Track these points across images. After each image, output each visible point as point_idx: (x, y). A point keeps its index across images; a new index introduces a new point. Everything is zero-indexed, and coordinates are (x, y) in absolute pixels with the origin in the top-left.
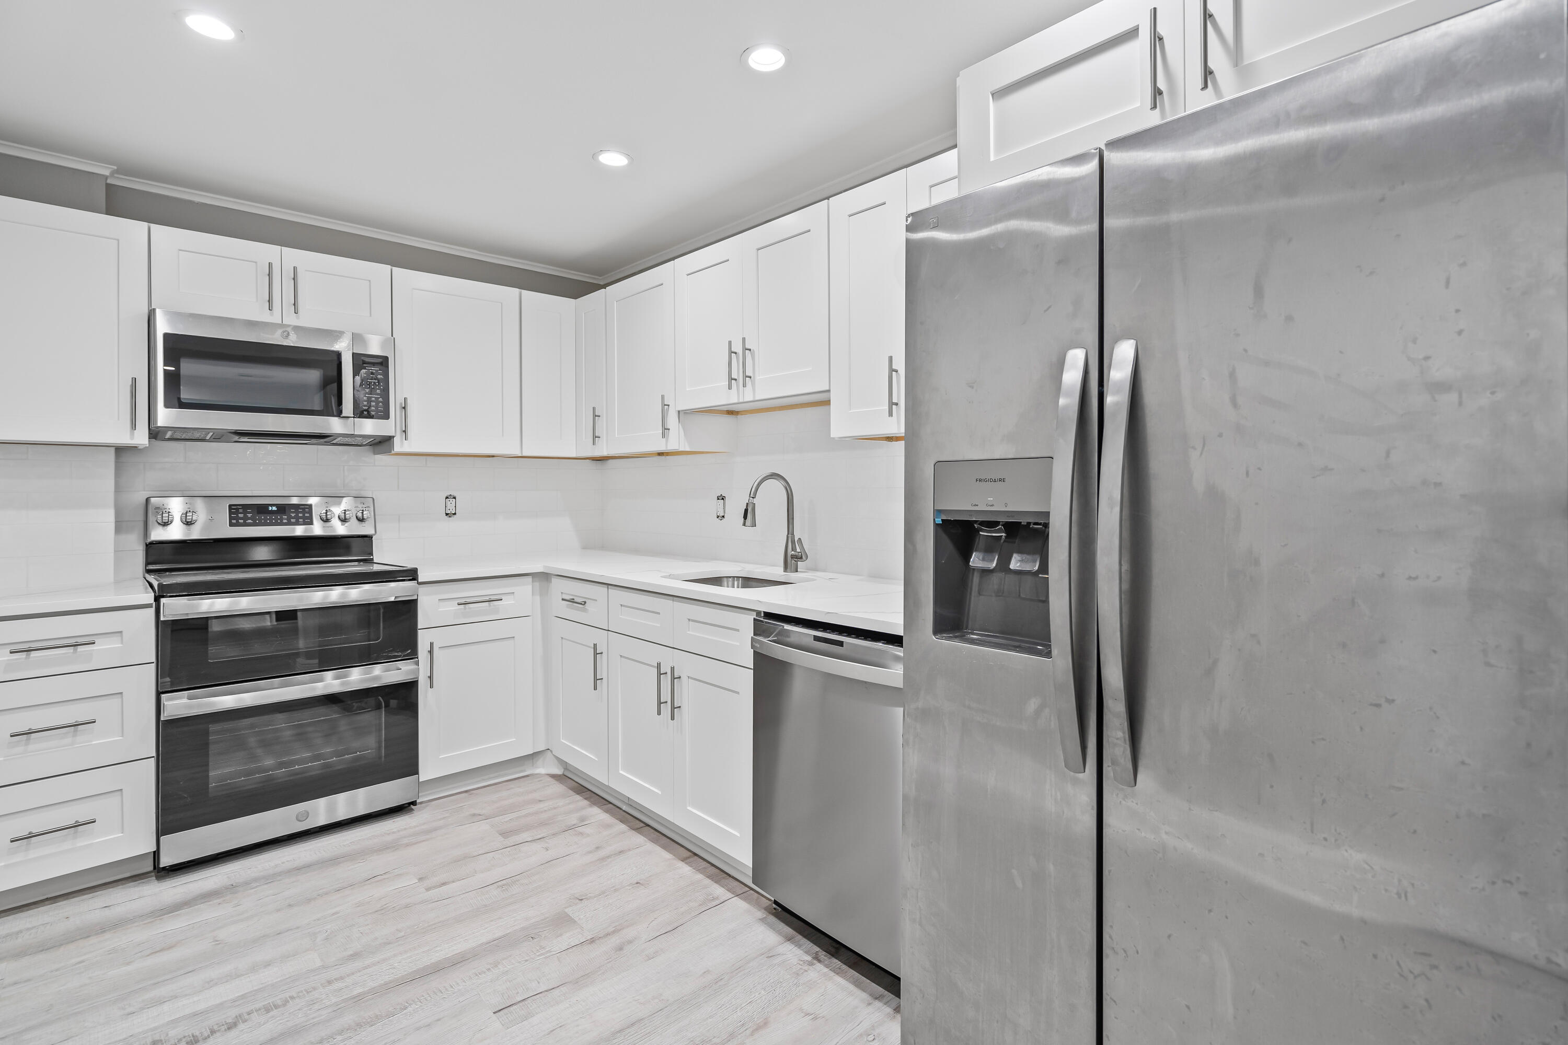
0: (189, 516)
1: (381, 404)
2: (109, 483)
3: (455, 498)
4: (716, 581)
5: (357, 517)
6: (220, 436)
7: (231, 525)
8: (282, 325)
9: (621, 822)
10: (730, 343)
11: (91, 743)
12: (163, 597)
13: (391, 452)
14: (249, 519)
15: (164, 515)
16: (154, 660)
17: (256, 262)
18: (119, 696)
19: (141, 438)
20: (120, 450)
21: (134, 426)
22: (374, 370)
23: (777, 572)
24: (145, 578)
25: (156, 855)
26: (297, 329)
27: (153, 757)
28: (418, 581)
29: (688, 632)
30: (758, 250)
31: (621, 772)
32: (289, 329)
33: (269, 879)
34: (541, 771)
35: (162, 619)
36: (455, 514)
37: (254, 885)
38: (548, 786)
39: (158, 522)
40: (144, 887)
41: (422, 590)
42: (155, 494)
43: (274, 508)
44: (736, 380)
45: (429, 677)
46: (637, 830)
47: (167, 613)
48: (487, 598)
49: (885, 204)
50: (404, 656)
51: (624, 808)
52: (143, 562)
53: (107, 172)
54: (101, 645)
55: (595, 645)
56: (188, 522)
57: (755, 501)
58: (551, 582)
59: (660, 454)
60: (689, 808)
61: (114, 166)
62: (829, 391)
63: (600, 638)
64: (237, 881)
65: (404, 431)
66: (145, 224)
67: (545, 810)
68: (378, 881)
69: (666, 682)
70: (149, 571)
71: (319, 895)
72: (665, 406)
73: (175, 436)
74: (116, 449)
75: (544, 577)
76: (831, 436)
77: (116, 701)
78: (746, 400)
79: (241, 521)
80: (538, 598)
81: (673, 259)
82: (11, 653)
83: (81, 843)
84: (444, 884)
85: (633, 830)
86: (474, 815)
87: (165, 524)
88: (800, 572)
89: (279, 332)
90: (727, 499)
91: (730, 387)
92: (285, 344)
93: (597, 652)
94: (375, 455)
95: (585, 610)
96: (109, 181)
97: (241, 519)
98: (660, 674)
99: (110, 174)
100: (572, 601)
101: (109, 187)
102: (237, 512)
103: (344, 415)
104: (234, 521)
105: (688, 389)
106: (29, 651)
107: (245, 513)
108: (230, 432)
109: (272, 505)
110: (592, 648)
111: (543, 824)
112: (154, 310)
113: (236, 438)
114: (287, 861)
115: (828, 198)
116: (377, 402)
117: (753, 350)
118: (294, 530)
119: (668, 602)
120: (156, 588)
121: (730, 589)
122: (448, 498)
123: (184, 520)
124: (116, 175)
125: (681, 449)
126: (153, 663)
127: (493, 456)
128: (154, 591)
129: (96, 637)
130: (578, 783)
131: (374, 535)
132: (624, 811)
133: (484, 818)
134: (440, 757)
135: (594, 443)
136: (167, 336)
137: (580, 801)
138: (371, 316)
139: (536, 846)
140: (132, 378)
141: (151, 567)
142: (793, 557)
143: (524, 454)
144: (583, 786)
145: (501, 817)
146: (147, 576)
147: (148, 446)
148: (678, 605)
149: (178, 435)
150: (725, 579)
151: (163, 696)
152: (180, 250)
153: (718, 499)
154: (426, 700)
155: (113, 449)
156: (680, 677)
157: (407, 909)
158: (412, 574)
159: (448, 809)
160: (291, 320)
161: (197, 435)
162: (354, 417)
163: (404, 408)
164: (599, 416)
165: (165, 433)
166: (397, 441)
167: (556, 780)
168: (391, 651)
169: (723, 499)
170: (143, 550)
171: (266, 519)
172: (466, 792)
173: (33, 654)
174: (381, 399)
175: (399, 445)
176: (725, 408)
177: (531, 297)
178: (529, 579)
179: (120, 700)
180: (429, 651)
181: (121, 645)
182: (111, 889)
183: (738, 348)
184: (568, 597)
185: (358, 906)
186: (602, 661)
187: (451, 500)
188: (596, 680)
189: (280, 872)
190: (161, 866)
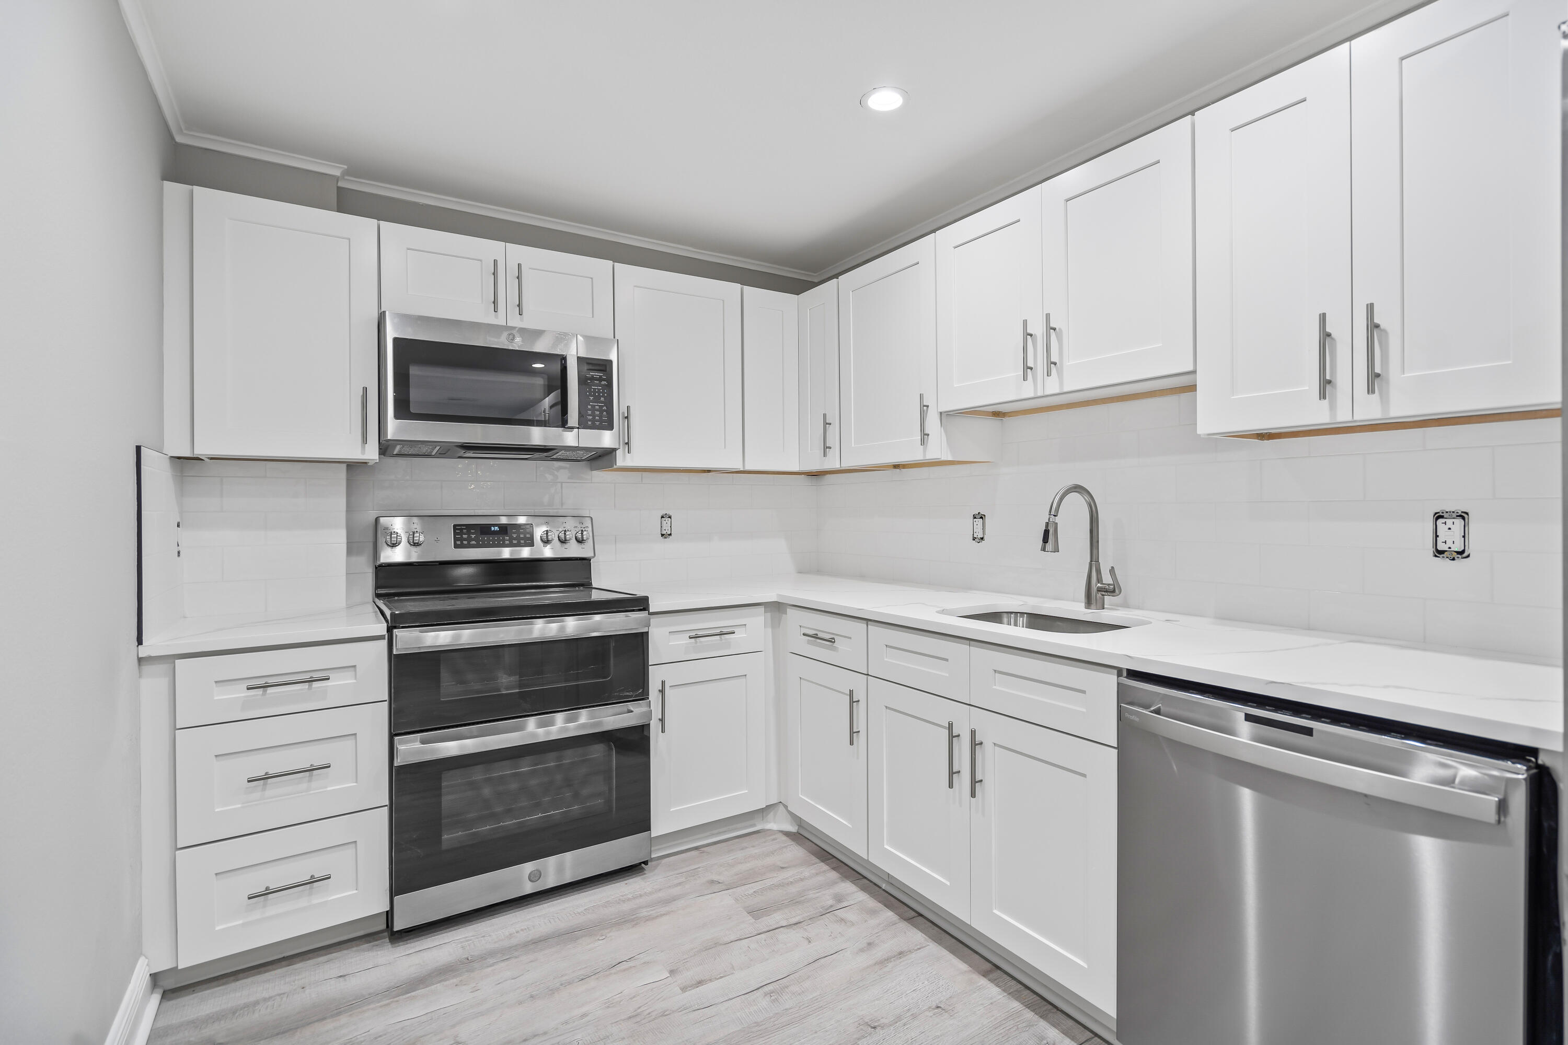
0: (417, 537)
1: (605, 413)
2: (341, 502)
3: (670, 517)
4: (994, 617)
5: (576, 538)
6: (448, 451)
7: (456, 546)
8: (506, 328)
9: (885, 906)
10: (1025, 322)
11: (325, 789)
12: (395, 627)
13: (613, 467)
14: (473, 540)
15: (392, 536)
16: (386, 698)
17: (481, 261)
18: (353, 737)
19: (371, 453)
20: (353, 467)
21: (365, 440)
22: (598, 375)
23: (1077, 609)
24: (374, 602)
25: (389, 915)
26: (522, 331)
27: (386, 806)
28: (649, 612)
29: (994, 687)
30: (1067, 200)
31: (886, 847)
32: (514, 332)
33: (506, 953)
34: (772, 826)
35: (395, 652)
36: (670, 535)
37: (491, 961)
38: (785, 847)
39: (387, 544)
40: (379, 953)
41: (654, 620)
42: (384, 513)
43: (496, 528)
44: (1031, 369)
45: (659, 719)
46: (908, 920)
47: (399, 646)
48: (718, 631)
49: (1305, 100)
50: (636, 696)
51: (884, 886)
52: (373, 585)
53: (337, 173)
54: (337, 681)
55: (851, 692)
56: (415, 543)
57: (1057, 520)
58: (786, 614)
59: (896, 466)
60: (996, 911)
61: (344, 165)
62: (1194, 372)
63: (858, 684)
64: (473, 954)
65: (626, 444)
66: (374, 222)
67: (792, 882)
68: (624, 970)
69: (963, 749)
70: (378, 596)
71: (562, 985)
72: (924, 408)
73: (403, 452)
74: (348, 466)
75: (776, 608)
76: (1198, 432)
77: (350, 742)
78: (1048, 392)
79: (465, 542)
80: (770, 630)
81: (934, 231)
82: (248, 689)
83: (316, 900)
84: (700, 983)
85: (905, 920)
86: (712, 882)
87: (394, 545)
88: (1107, 608)
89: (505, 334)
90: (987, 520)
91: (1025, 379)
92: (511, 348)
93: (854, 700)
94: (591, 470)
95: (835, 649)
96: (341, 184)
97: (465, 540)
98: (952, 737)
99: (341, 174)
100: (815, 636)
101: (339, 189)
102: (461, 533)
103: (569, 424)
104: (459, 543)
105: (955, 386)
106: (265, 687)
107: (469, 533)
108: (457, 446)
109: (494, 525)
110: (847, 695)
111: (795, 902)
112: (384, 312)
113: (461, 452)
114: (522, 930)
115: (1192, 113)
116: (601, 411)
117: (1060, 329)
118: (520, 552)
119: (963, 647)
120: (389, 618)
121: (1012, 627)
122: (663, 517)
123: (412, 541)
124: (346, 177)
125: (944, 458)
126: (386, 701)
127: (709, 471)
128: (387, 621)
129: (331, 671)
130: (818, 846)
131: (593, 557)
132: (884, 890)
133: (724, 887)
134: (671, 810)
135: (825, 455)
136: (396, 340)
137: (826, 873)
138: (593, 317)
139: (794, 935)
140: (364, 388)
141: (380, 591)
142: (1099, 590)
143: (748, 468)
144: (824, 850)
145: (743, 888)
146: (377, 600)
147: (378, 461)
148: (977, 651)
149: (407, 450)
150: (1005, 615)
151: (396, 738)
152: (408, 249)
153: (975, 518)
154: (658, 744)
155: (344, 466)
156: (981, 743)
157: (665, 1018)
158: (640, 604)
159: (681, 871)
160: (515, 321)
161: (424, 449)
162: (578, 428)
163: (627, 417)
164: (830, 424)
165: (395, 447)
166: (619, 453)
167: (790, 839)
168: (622, 691)
169: (981, 518)
170: (373, 573)
171: (489, 540)
172: (696, 848)
173: (270, 690)
174: (605, 408)
175: (622, 460)
176: (991, 409)
177: (753, 293)
178: (761, 609)
179: (354, 741)
180: (659, 691)
181: (355, 681)
182: (345, 952)
183: (1037, 328)
184: (811, 632)
185: (608, 1007)
186: (860, 710)
187: (667, 519)
188: (852, 733)
189: (516, 946)
190: (396, 929)
